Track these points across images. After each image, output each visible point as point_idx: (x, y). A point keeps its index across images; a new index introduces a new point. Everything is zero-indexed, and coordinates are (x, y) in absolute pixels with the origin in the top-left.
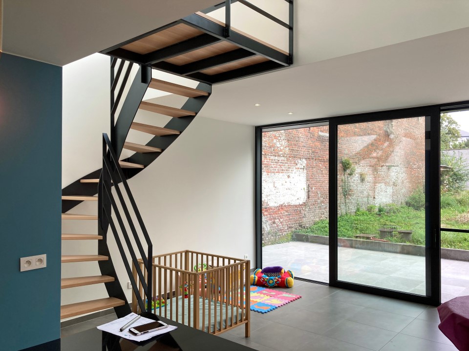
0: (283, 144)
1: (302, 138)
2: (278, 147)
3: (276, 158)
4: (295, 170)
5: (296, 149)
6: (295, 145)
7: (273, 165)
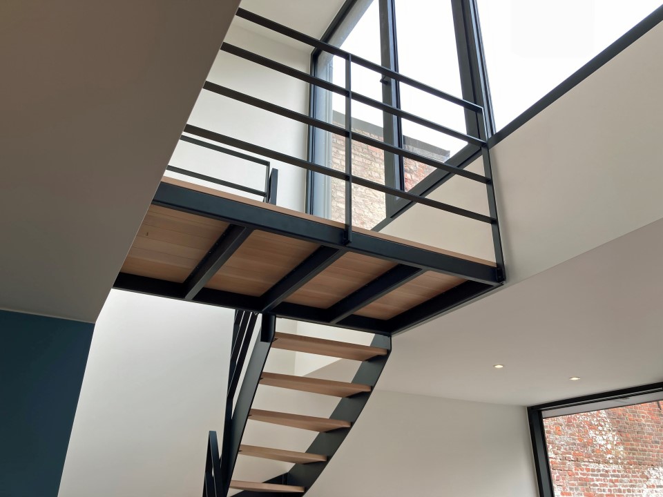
0: (611, 439)
1: (649, 425)
2: (600, 446)
3: (602, 466)
4: (647, 491)
5: (640, 447)
6: (635, 440)
7: (598, 480)
